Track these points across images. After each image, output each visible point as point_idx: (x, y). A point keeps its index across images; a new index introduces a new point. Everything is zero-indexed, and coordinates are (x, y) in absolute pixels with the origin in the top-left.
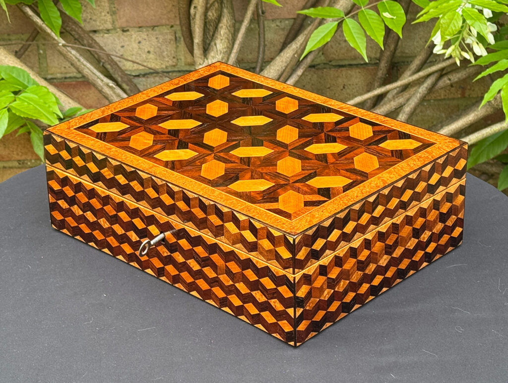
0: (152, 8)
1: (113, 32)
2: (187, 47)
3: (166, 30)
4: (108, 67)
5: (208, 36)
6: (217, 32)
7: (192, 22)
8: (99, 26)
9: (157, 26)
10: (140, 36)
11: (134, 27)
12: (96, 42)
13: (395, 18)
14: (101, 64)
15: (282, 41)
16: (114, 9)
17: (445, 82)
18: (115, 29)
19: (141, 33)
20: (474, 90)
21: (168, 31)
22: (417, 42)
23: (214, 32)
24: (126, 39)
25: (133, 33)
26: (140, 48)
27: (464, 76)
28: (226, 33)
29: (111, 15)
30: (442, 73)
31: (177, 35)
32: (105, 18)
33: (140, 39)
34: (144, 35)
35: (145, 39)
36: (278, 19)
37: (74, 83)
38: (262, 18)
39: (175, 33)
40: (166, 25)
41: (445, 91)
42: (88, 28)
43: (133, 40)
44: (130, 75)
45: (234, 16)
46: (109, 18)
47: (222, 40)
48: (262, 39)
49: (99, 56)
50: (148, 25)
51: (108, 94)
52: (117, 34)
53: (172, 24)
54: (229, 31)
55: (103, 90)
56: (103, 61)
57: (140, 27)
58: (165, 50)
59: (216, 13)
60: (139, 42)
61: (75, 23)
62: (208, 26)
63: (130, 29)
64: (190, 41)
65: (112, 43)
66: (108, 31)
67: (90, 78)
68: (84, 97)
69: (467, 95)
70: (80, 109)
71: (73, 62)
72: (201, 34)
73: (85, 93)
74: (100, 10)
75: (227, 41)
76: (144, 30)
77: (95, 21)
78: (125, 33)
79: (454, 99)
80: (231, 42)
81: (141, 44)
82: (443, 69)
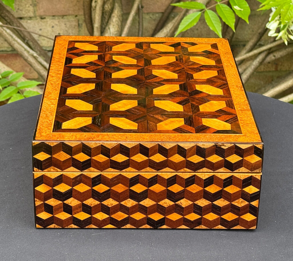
0: (63, 3)
1: (34, 19)
2: (88, 30)
3: (72, 18)
4: (31, 43)
5: (104, 22)
6: (110, 20)
7: (93, 12)
8: (24, 14)
9: (66, 16)
10: (54, 23)
11: (49, 16)
12: (22, 26)
13: (242, 10)
14: (26, 41)
15: (153, 28)
16: (35, 3)
17: (271, 58)
18: (35, 17)
19: (54, 20)
20: (284, 66)
21: (73, 19)
22: (247, 31)
23: (108, 20)
24: (43, 24)
25: (48, 20)
26: (53, 31)
27: (285, 54)
28: (117, 21)
29: (33, 7)
30: (270, 51)
31: (80, 23)
32: (29, 9)
33: (53, 25)
34: (56, 22)
35: (57, 25)
36: (151, 13)
37: (5, 55)
38: (141, 11)
39: (78, 21)
40: (72, 15)
41: (264, 66)
42: (16, 15)
43: (48, 25)
44: (45, 50)
45: (122, 9)
46: (31, 8)
47: (114, 25)
48: (141, 26)
49: (24, 36)
50: (59, 14)
51: (31, 62)
52: (37, 21)
53: (77, 14)
54: (119, 19)
55: (28, 60)
56: (27, 39)
57: (54, 16)
58: (71, 33)
59: (110, 6)
60: (53, 27)
61: (8, 11)
62: (104, 15)
63: (47, 17)
64: (91, 26)
65: (33, 27)
66: (30, 18)
67: (19, 50)
68: (12, 65)
69: (279, 69)
70: (12, 73)
71: (7, 39)
72: (100, 21)
73: (13, 62)
74: (25, 3)
75: (117, 26)
76: (57, 18)
77: (21, 10)
78: (43, 20)
79: (270, 71)
80: (120, 27)
81: (54, 28)
82: (270, 49)
